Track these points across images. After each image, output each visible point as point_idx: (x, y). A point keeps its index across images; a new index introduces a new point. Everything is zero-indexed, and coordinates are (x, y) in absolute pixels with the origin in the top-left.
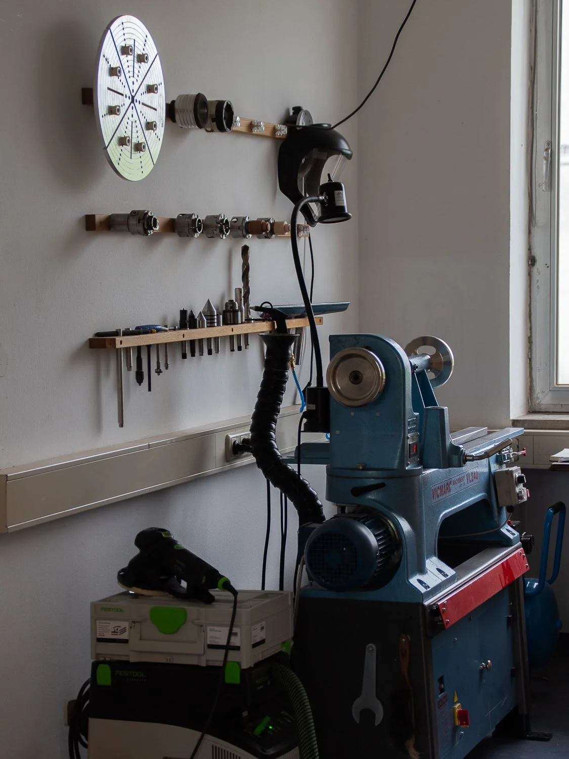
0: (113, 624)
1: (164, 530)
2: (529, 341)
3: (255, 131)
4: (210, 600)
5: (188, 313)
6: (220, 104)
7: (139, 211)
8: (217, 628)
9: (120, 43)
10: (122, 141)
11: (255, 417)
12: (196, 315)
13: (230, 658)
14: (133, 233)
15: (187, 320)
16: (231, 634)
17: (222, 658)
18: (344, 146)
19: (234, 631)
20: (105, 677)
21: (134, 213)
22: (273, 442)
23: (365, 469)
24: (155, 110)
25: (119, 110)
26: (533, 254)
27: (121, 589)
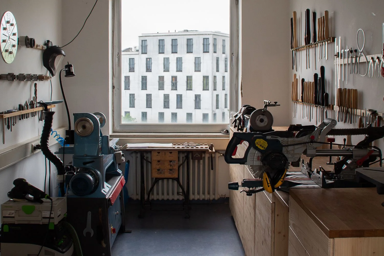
0: (9, 212)
1: (24, 179)
2: (113, 111)
3: (38, 47)
4: (42, 202)
5: (21, 105)
6: (31, 39)
7: (11, 73)
8: (45, 212)
9: (7, 20)
10: (6, 51)
11: (42, 138)
12: (23, 105)
13: (51, 221)
14: (9, 80)
15: (21, 108)
16: (51, 213)
17: (48, 221)
18: (63, 52)
19: (52, 212)
20: (6, 229)
21: (9, 74)
22: (48, 146)
23: (86, 156)
24: (15, 41)
25: (6, 41)
26: (114, 85)
27: (8, 199)
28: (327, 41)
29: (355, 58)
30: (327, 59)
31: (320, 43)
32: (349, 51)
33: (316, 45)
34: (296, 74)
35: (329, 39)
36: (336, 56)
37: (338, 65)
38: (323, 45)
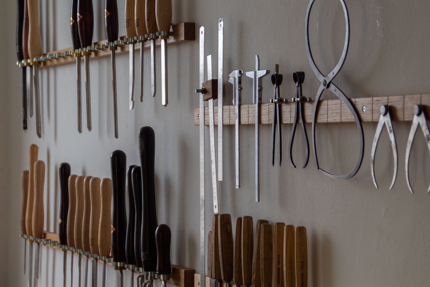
28: (166, 39)
29: (294, 106)
30: (164, 103)
31: (134, 43)
32: (269, 78)
33: (116, 51)
34: (38, 145)
35: (171, 30)
36: (201, 95)
37: (212, 128)
38: (145, 50)
